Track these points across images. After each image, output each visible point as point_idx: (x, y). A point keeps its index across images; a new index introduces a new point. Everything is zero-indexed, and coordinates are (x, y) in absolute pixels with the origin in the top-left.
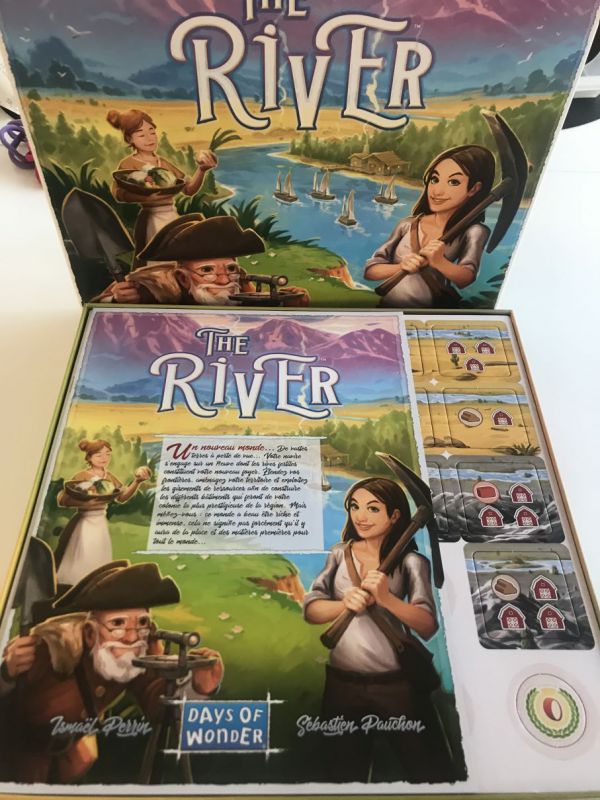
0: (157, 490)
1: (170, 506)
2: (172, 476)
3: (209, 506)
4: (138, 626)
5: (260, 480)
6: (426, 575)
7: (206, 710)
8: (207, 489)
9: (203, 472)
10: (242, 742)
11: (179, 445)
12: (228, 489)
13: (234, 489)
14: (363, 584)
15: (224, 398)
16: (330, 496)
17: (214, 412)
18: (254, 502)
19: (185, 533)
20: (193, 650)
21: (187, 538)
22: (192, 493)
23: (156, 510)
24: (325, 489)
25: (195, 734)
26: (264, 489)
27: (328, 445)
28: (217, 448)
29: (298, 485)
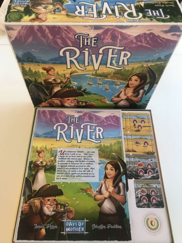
0: (57, 164)
1: (60, 169)
2: (60, 160)
3: (70, 169)
4: (54, 201)
5: (83, 161)
6: (124, 188)
7: (70, 223)
8: (69, 164)
9: (68, 159)
10: (79, 231)
11: (62, 151)
12: (74, 164)
13: (76, 164)
14: (108, 190)
15: (73, 137)
16: (101, 166)
17: (70, 141)
18: (81, 167)
19: (64, 176)
20: (67, 207)
21: (65, 177)
22: (65, 165)
23: (57, 170)
24: (99, 164)
25: (68, 228)
26: (84, 164)
27: (100, 151)
28: (71, 152)
29: (92, 163)
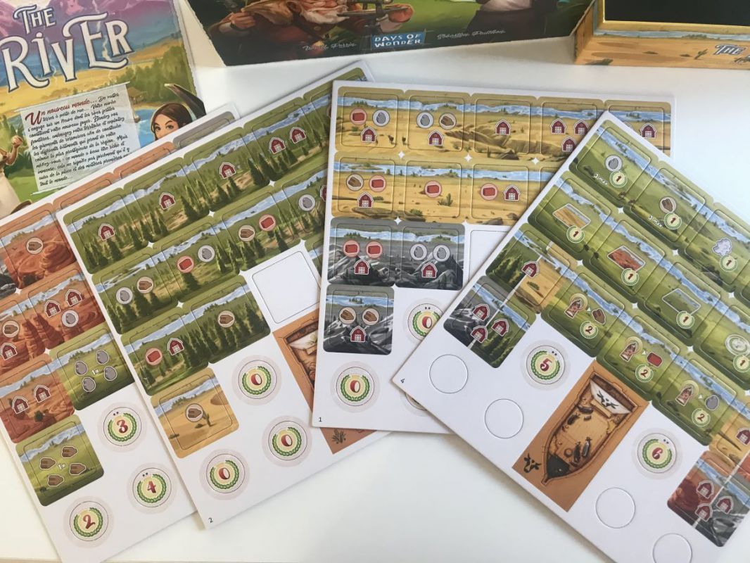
0: (30, 150)
1: (42, 159)
2: (36, 138)
3: (67, 153)
5: (94, 126)
8: (61, 141)
9: (54, 130)
11: (32, 114)
12: (74, 138)
13: (79, 137)
15: (50, 68)
16: (141, 125)
17: (46, 82)
18: (93, 142)
19: (58, 174)
21: (60, 177)
22: (53, 146)
23: (35, 164)
24: (137, 121)
26: (98, 131)
27: (133, 88)
28: (58, 110)
29: (118, 123)
